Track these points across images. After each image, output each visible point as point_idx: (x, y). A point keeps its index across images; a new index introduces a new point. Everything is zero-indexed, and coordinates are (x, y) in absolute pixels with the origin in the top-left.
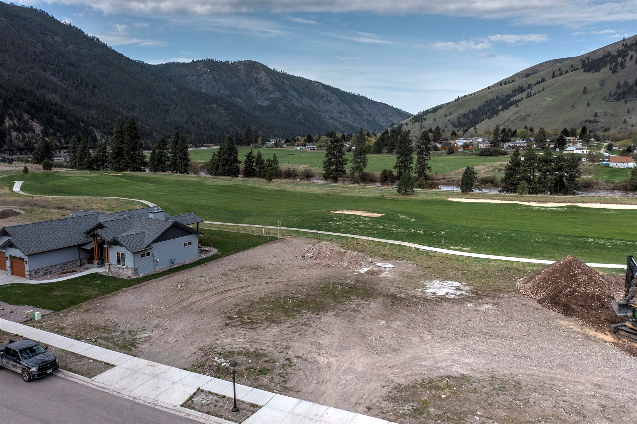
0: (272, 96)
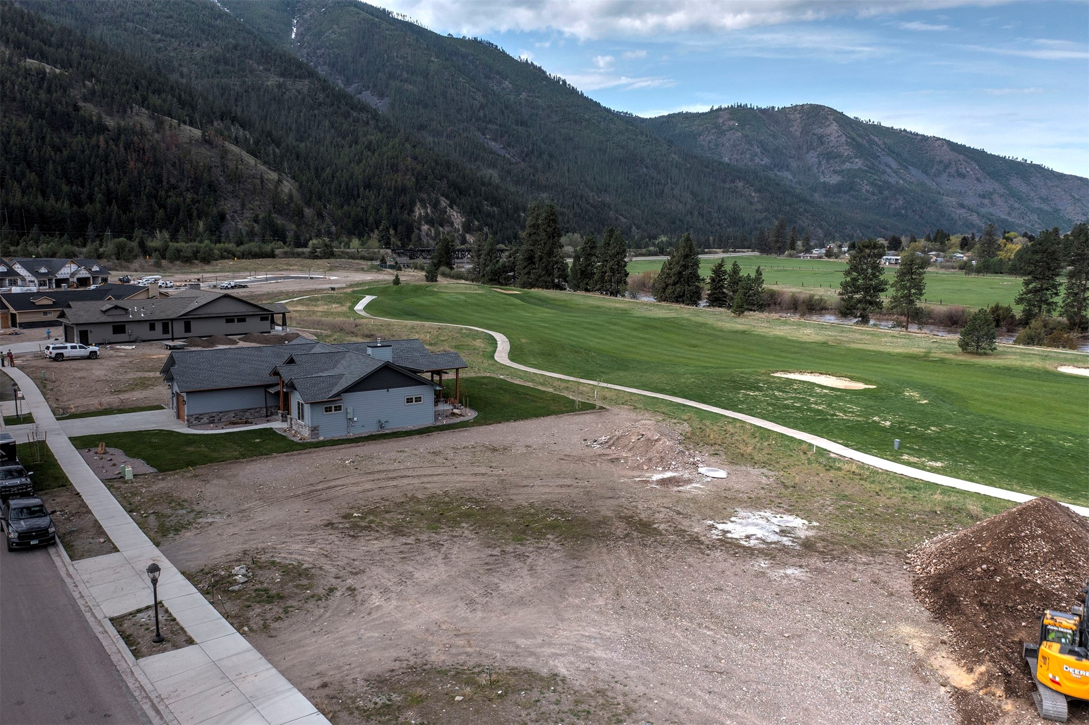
0: (847, 165)
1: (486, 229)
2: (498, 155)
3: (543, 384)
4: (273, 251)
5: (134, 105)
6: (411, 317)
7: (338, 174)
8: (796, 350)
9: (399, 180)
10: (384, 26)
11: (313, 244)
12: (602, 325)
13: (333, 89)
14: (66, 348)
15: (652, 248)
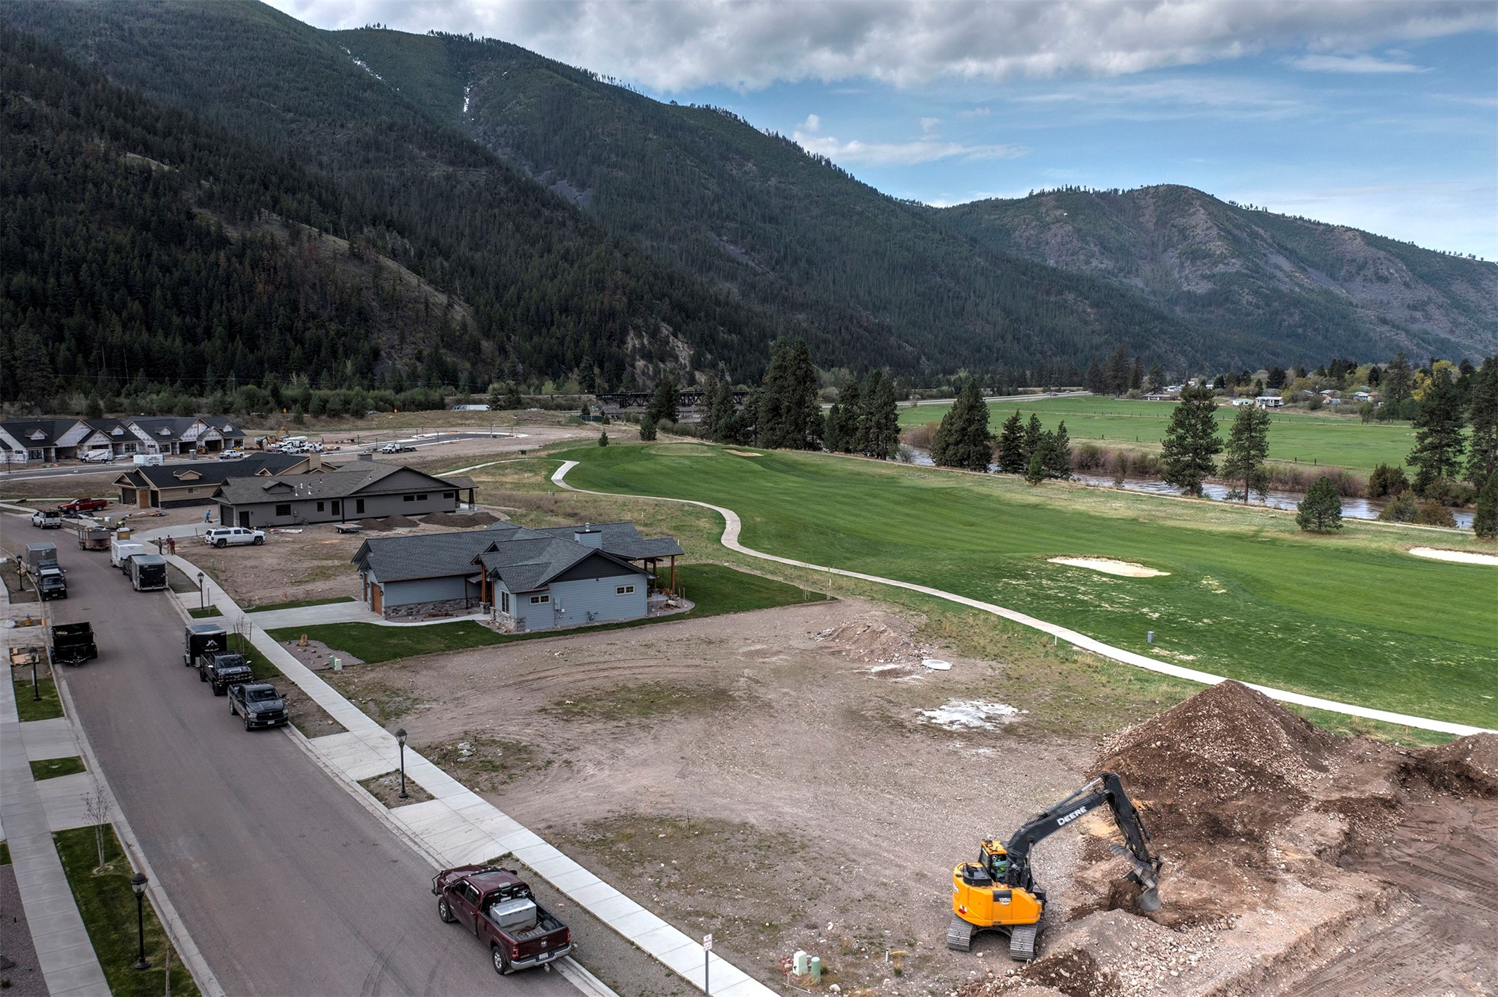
0: (1221, 268)
1: (721, 365)
2: (738, 263)
3: (772, 573)
4: (442, 400)
5: (263, 210)
6: (621, 489)
7: (526, 294)
8: (1095, 528)
9: (606, 300)
10: (585, 93)
11: (494, 389)
12: (860, 499)
13: (519, 180)
14: (229, 532)
15: (945, 388)
